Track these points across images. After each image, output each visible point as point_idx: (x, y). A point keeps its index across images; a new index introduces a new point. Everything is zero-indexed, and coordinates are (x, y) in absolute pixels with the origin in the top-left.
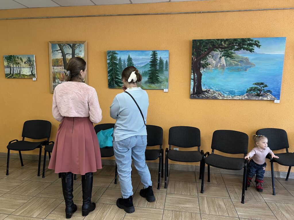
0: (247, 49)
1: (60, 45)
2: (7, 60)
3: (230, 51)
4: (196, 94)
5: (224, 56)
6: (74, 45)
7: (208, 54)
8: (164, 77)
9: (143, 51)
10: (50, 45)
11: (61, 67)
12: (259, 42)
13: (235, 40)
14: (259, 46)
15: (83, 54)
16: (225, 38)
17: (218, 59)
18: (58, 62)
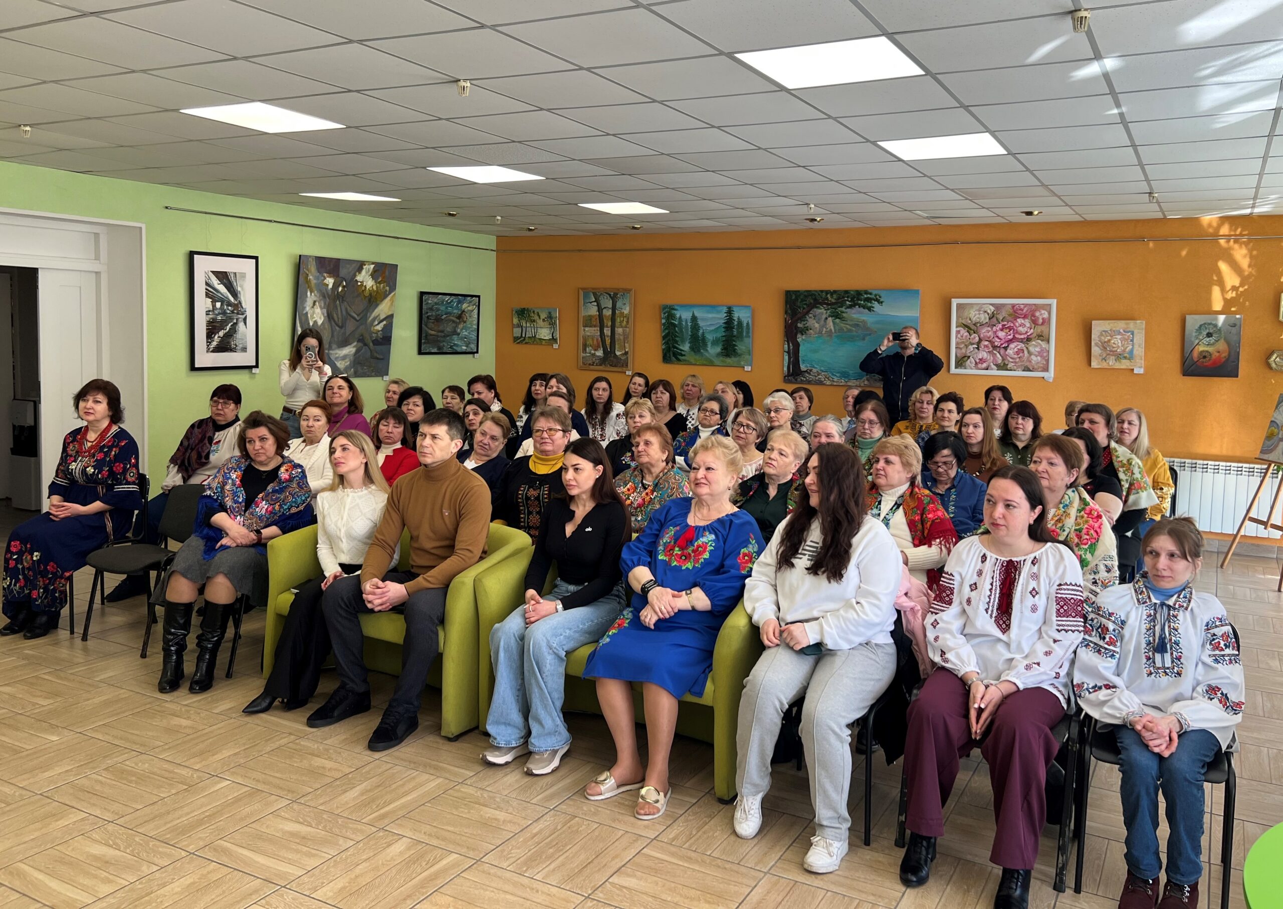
0: (864, 307)
1: (595, 294)
2: (518, 315)
3: (840, 309)
4: (792, 375)
5: (832, 317)
6: (616, 294)
7: (808, 313)
8: (744, 348)
9: (713, 307)
10: (581, 293)
11: (596, 329)
12: (880, 297)
13: (846, 292)
14: (882, 303)
15: (628, 308)
16: (832, 288)
17: (822, 322)
18: (591, 320)
